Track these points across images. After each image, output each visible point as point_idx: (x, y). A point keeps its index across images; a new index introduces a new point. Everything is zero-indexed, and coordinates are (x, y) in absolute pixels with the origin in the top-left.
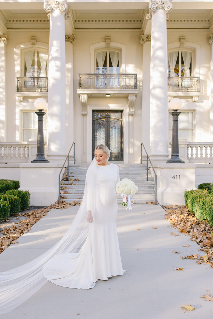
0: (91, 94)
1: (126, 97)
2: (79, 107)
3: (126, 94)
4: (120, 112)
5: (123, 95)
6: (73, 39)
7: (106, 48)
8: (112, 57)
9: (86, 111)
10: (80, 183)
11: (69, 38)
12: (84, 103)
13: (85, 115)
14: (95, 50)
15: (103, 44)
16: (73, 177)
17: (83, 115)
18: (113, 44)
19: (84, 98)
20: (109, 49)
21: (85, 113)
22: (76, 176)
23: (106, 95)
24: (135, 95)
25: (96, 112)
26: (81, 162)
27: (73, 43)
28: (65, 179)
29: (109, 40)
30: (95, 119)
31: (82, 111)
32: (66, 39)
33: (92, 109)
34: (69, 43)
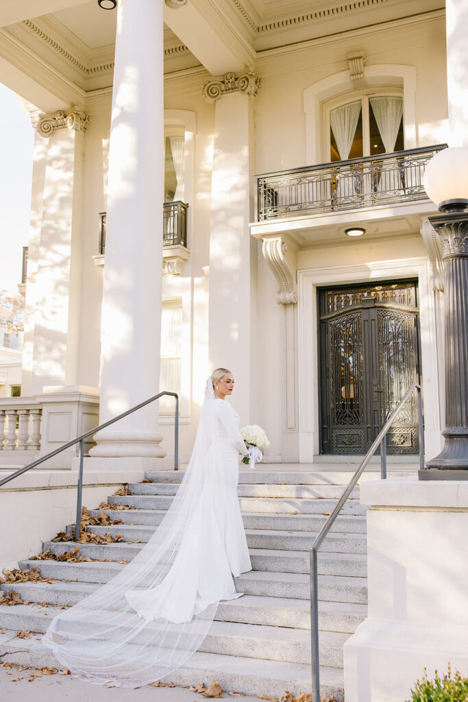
1: (417, 231)
2: (270, 282)
4: (410, 285)
6: (248, 80)
7: (355, 89)
8: (381, 118)
9: (290, 292)
11: (236, 79)
12: (277, 264)
13: (289, 305)
14: (322, 103)
15: (342, 80)
18: (374, 73)
19: (273, 249)
20: (366, 91)
21: (289, 297)
23: (347, 231)
25: (330, 293)
26: (278, 459)
27: (247, 90)
29: (358, 60)
30: (328, 316)
31: (279, 292)
32: (230, 85)
33: (314, 285)
34: (237, 94)
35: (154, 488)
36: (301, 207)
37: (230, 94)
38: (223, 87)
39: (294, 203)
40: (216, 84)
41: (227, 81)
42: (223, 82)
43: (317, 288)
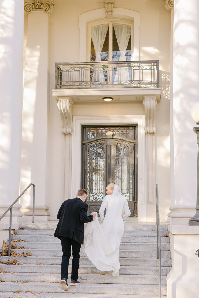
0: (78, 97)
1: (139, 101)
2: (58, 122)
3: (139, 95)
4: (131, 128)
5: (134, 99)
6: (49, 6)
7: (106, 18)
8: (119, 36)
9: (69, 128)
10: (29, 261)
11: (42, 4)
12: (65, 113)
13: (67, 135)
14: (88, 23)
15: (100, 13)
16: (22, 248)
17: (65, 134)
18: (119, 12)
19: (63, 105)
21: (69, 130)
22: (27, 247)
23: (104, 98)
24: (155, 97)
25: (88, 129)
27: (48, 12)
28: (3, 253)
29: (111, 4)
30: (87, 142)
31: (63, 127)
32: (38, 6)
33: (81, 124)
34: (41, 12)
35: (30, 232)
36: (81, 84)
37: (37, 11)
38: (34, 7)
39: (77, 81)
40: (29, 5)
41: (36, 4)
42: (34, 4)
43: (82, 126)
